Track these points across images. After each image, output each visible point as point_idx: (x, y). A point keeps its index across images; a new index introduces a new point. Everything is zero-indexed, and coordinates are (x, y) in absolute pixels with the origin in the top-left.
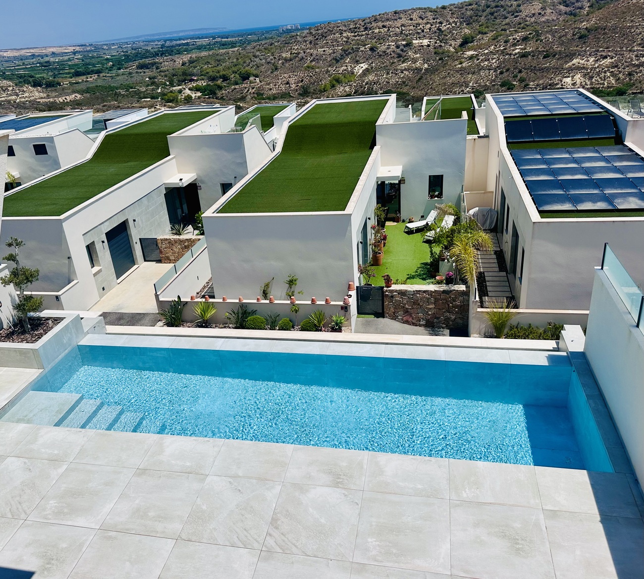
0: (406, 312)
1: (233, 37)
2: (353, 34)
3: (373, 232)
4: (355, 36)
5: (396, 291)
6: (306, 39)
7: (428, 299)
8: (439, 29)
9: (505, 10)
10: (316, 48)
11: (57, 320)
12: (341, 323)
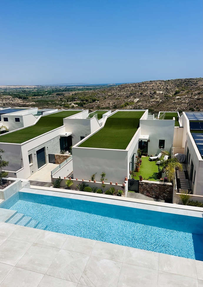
0: (148, 191)
1: (91, 87)
2: (134, 88)
3: (136, 159)
5: (144, 183)
6: (117, 89)
7: (157, 187)
8: (167, 88)
9: (192, 83)
10: (120, 92)
11: (12, 181)
12: (121, 193)
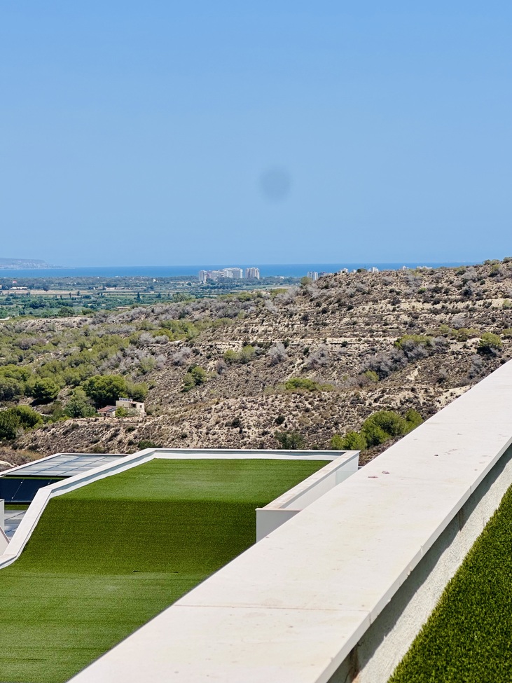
1: (61, 286)
2: (428, 306)
4: (436, 312)
6: (291, 308)
10: (320, 335)
